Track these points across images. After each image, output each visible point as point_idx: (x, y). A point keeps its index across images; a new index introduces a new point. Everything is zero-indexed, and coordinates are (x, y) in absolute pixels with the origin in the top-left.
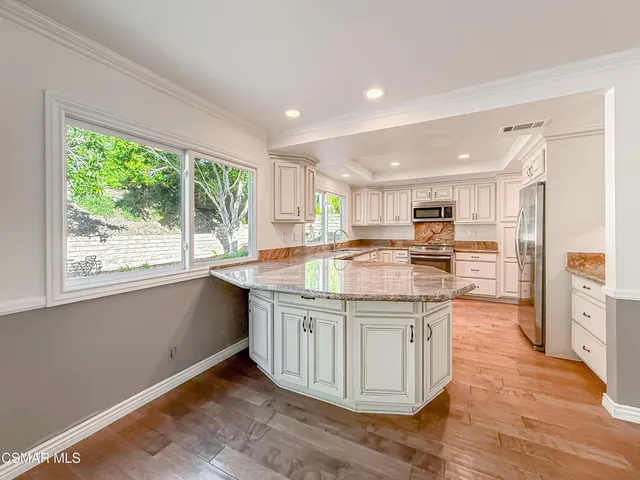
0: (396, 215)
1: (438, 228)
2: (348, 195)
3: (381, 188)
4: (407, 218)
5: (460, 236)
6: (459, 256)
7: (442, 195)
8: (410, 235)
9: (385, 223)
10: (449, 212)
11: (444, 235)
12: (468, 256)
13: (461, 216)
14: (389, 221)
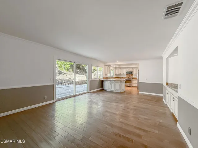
0: (123, 73)
1: (131, 75)
2: (115, 69)
3: (121, 68)
4: (125, 73)
5: (134, 77)
6: (133, 80)
7: (131, 70)
8: (126, 76)
9: (121, 74)
10: (132, 73)
11: (131, 77)
12: (134, 80)
13: (134, 73)
14: (122, 74)
